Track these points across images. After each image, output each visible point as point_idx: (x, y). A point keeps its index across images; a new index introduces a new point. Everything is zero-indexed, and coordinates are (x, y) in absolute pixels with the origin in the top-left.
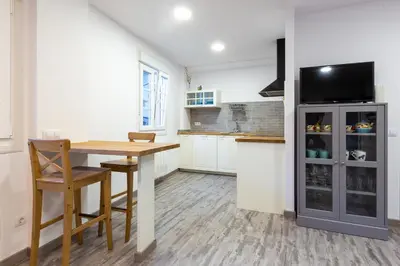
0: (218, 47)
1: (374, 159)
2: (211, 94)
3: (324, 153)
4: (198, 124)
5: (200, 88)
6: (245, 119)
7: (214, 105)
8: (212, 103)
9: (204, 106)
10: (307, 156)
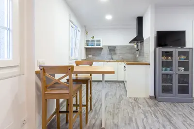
0: (109, 17)
1: (188, 70)
2: (99, 41)
3: (169, 69)
4: (90, 56)
5: (93, 37)
6: (115, 54)
7: (101, 46)
8: (100, 45)
9: (95, 47)
10: (162, 70)
